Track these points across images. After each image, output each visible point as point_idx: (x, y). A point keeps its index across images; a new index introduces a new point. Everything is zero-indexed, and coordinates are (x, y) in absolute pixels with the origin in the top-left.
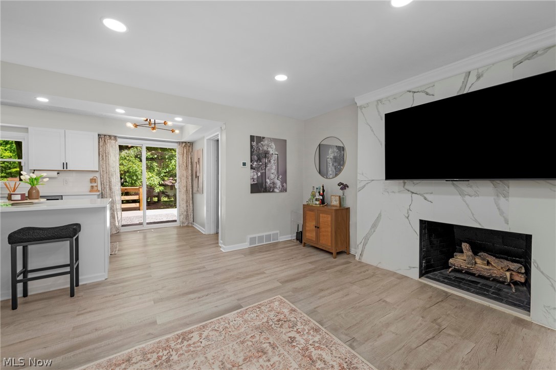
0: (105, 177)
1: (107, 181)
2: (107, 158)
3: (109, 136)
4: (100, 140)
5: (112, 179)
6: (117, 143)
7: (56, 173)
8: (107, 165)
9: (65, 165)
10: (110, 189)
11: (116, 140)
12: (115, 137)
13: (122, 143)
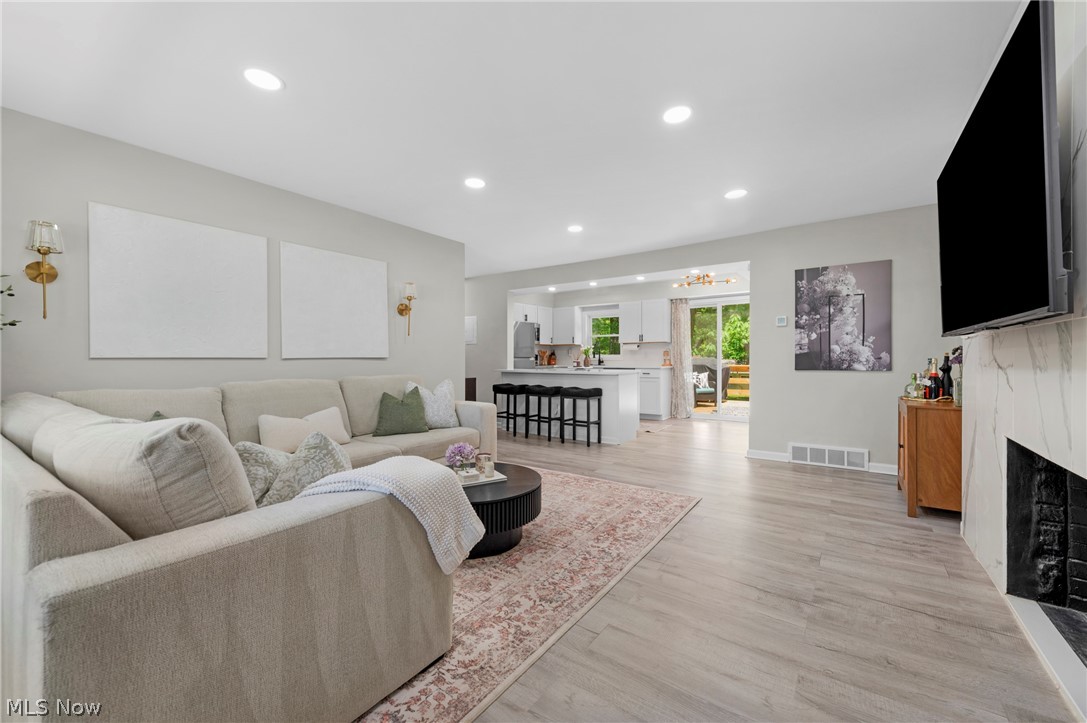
0: (676, 349)
1: (679, 355)
3: (680, 299)
4: (673, 306)
5: (683, 351)
6: (688, 305)
7: (637, 345)
8: (678, 335)
9: (641, 337)
10: (681, 363)
11: (687, 303)
12: (686, 299)
13: (694, 305)
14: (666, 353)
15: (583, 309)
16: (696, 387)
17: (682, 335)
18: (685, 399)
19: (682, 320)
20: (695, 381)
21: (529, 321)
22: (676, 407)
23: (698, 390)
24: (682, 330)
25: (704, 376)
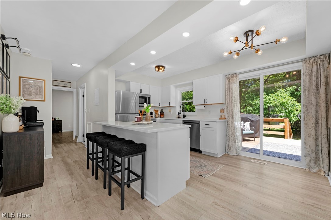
0: (229, 108)
1: (230, 111)
2: (230, 92)
3: (232, 74)
4: (227, 79)
5: (234, 110)
6: (237, 78)
7: (203, 106)
8: (230, 98)
9: (205, 100)
10: (233, 118)
11: (236, 76)
12: (236, 74)
13: (242, 77)
14: (222, 111)
15: (176, 87)
16: (242, 130)
17: (234, 98)
18: (235, 142)
19: (233, 88)
20: (242, 127)
21: (142, 93)
22: (229, 147)
23: (244, 132)
24: (234, 95)
25: (247, 124)
